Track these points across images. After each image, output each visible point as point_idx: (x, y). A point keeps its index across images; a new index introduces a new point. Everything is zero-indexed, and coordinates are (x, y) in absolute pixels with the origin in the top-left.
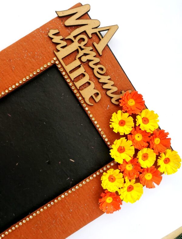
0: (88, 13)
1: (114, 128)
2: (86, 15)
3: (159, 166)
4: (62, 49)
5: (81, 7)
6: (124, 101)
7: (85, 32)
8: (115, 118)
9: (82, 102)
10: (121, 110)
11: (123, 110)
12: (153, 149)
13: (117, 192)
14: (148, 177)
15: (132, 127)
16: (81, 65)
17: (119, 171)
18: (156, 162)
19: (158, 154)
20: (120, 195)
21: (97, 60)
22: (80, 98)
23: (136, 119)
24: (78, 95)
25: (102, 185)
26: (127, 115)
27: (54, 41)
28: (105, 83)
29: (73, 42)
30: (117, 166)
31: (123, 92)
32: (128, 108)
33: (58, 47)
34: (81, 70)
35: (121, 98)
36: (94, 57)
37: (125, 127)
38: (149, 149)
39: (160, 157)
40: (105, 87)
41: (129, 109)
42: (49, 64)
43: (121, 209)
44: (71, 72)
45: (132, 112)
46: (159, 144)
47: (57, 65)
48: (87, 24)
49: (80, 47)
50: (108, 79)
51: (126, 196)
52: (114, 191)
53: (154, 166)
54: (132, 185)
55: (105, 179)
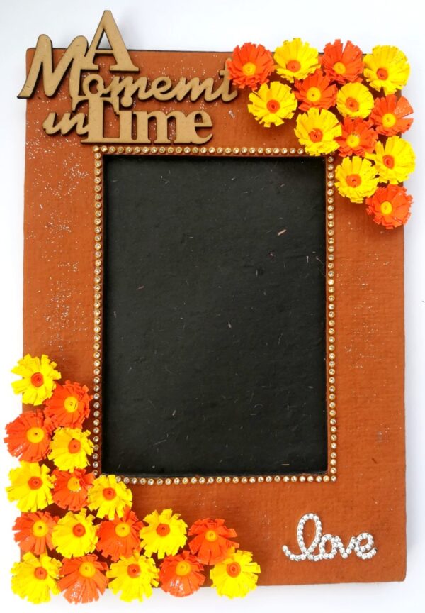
0: (54, 47)
1: (273, 121)
2: (56, 54)
3: (382, 89)
4: (87, 127)
5: (38, 51)
6: (238, 77)
7: (83, 72)
8: (258, 111)
9: (195, 150)
10: (251, 92)
11: (253, 90)
12: (347, 81)
13: (380, 185)
14: (389, 121)
15: (291, 92)
16: (135, 113)
17: (348, 158)
18: (373, 91)
19: (361, 80)
20: (388, 182)
21: (142, 82)
22: (187, 150)
23: (282, 77)
24: (179, 150)
25: (352, 201)
26: (264, 87)
27: (65, 131)
28: (189, 94)
29: (86, 102)
30: (337, 157)
31: (222, 73)
32: (254, 79)
33: (80, 130)
34: (143, 117)
35: (230, 79)
36: (134, 83)
37: (282, 104)
38: (343, 88)
39: (367, 78)
40: (194, 96)
41: (257, 77)
42: (98, 164)
43: (413, 196)
44: (134, 136)
45: (267, 75)
46: (347, 69)
47: (109, 153)
48: (73, 60)
49: (103, 95)
50: (186, 83)
51: (396, 173)
52: (376, 188)
53: (378, 99)
54: (385, 154)
55: (345, 190)
